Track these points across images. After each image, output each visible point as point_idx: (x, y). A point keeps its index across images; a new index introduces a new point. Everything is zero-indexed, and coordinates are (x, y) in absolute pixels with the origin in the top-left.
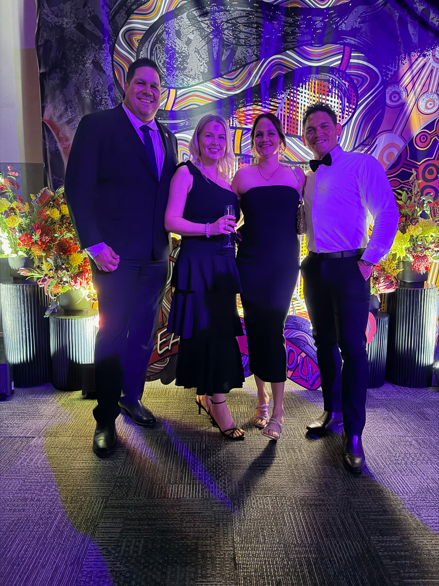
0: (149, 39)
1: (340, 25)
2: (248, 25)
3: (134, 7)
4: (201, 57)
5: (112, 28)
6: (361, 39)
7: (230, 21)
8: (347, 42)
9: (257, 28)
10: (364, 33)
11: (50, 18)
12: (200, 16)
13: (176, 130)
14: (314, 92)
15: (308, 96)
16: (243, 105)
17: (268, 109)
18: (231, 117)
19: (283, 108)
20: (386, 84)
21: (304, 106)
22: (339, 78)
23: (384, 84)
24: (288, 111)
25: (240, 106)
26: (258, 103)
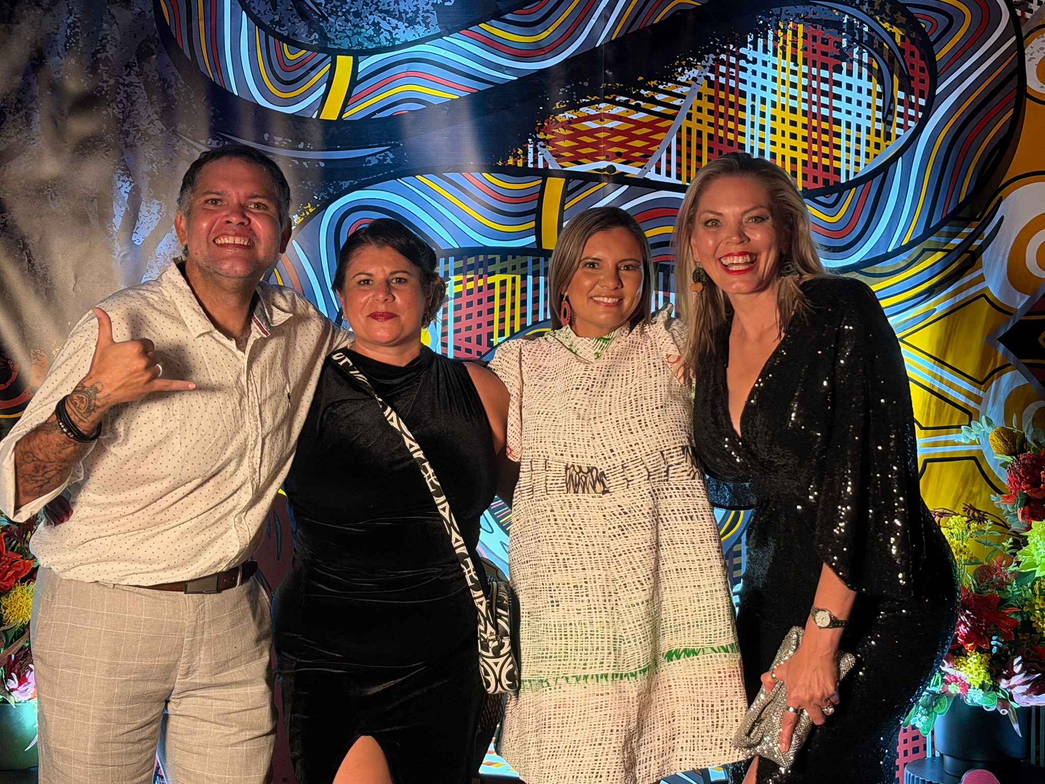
13: (355, 180)
14: (794, 59)
15: (776, 73)
16: (566, 103)
17: (646, 114)
18: (530, 140)
19: (694, 111)
20: (1024, 31)
21: (763, 101)
22: (871, 16)
23: (1018, 33)
24: (712, 119)
25: (558, 107)
26: (615, 98)
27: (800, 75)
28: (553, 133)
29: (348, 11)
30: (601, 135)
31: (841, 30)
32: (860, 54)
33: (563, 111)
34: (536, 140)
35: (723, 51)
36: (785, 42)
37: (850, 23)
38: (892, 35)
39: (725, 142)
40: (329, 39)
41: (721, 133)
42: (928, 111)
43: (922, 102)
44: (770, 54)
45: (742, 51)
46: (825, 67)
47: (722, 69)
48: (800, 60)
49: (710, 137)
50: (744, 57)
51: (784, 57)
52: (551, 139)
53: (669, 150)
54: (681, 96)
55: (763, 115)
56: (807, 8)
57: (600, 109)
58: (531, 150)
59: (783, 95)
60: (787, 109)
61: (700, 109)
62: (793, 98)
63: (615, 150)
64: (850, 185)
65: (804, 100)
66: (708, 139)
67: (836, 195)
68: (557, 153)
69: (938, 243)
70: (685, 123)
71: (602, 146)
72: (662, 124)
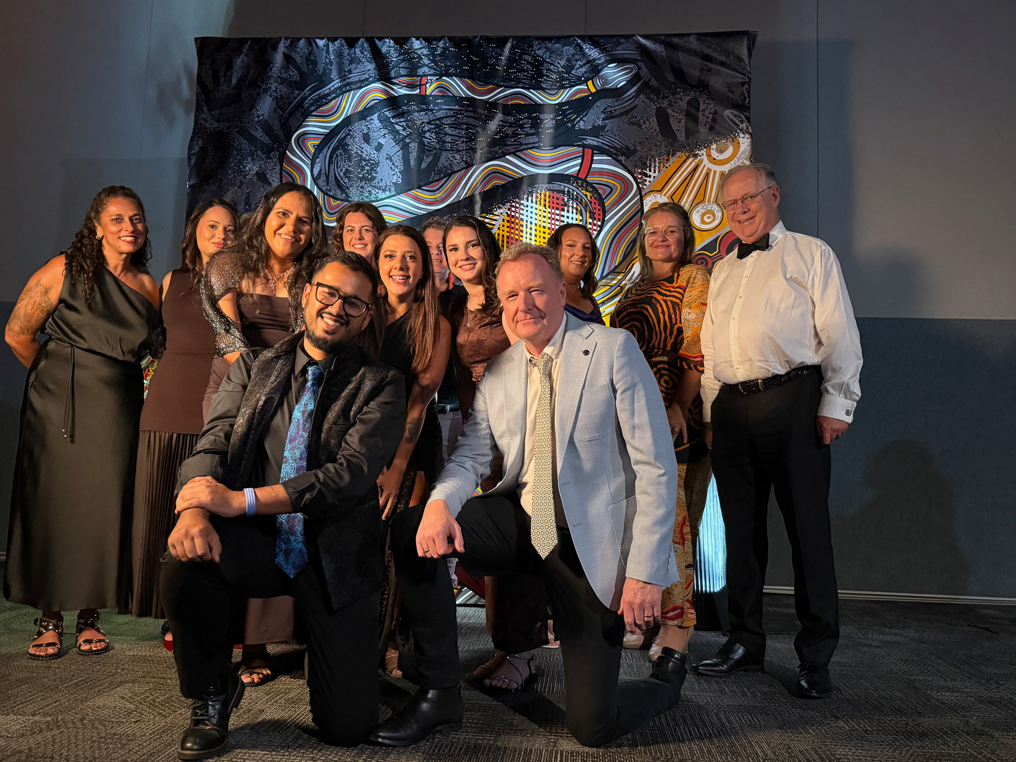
0: (329, 144)
1: (577, 123)
2: (456, 126)
3: (312, 108)
4: (393, 165)
5: (284, 132)
6: (606, 139)
7: (433, 122)
8: (587, 143)
9: (467, 129)
10: (610, 132)
11: (209, 123)
12: (393, 117)
14: (545, 206)
15: (536, 212)
19: (501, 226)
20: (643, 193)
21: (531, 223)
22: (577, 188)
23: (640, 194)
24: (508, 230)
27: (547, 212)
29: (358, 186)
31: (564, 194)
32: (573, 204)
35: (514, 202)
36: (541, 199)
37: (568, 191)
38: (586, 196)
39: (514, 240)
40: (350, 197)
41: (512, 236)
42: (602, 227)
43: (599, 223)
44: (534, 203)
45: (522, 202)
46: (557, 209)
47: (513, 209)
48: (547, 207)
49: (508, 237)
50: (523, 204)
51: (540, 205)
54: (497, 220)
55: (531, 229)
56: (550, 185)
59: (540, 221)
60: (542, 226)
61: (503, 226)
62: (544, 222)
65: (549, 223)
69: (606, 282)
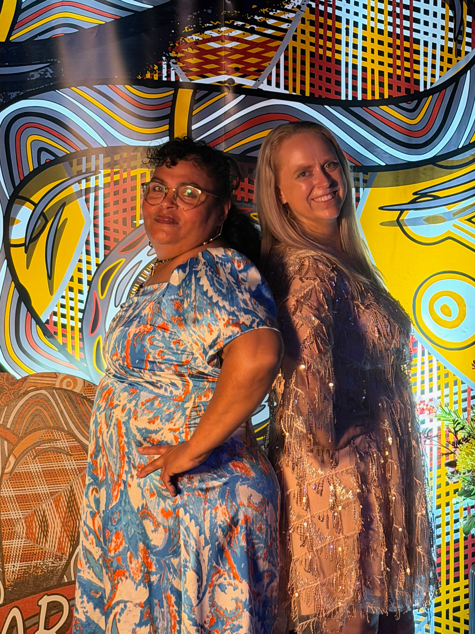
13: (21, 91)
15: (366, 2)
16: (193, 27)
17: (259, 36)
18: (164, 58)
19: (299, 33)
21: (356, 24)
24: (313, 40)
25: (187, 31)
26: (233, 22)
27: (386, 2)
28: (183, 52)
30: (223, 53)
33: (190, 34)
34: (169, 58)
39: (324, 59)
41: (321, 51)
49: (312, 54)
52: (181, 57)
53: (278, 66)
54: (288, 21)
55: (355, 36)
57: (222, 32)
58: (165, 66)
59: (372, 19)
60: (376, 31)
61: (303, 32)
62: (381, 21)
63: (234, 65)
64: (427, 93)
65: (390, 24)
66: (311, 56)
67: (416, 102)
68: (186, 69)
70: (292, 44)
71: (223, 63)
72: (273, 44)
